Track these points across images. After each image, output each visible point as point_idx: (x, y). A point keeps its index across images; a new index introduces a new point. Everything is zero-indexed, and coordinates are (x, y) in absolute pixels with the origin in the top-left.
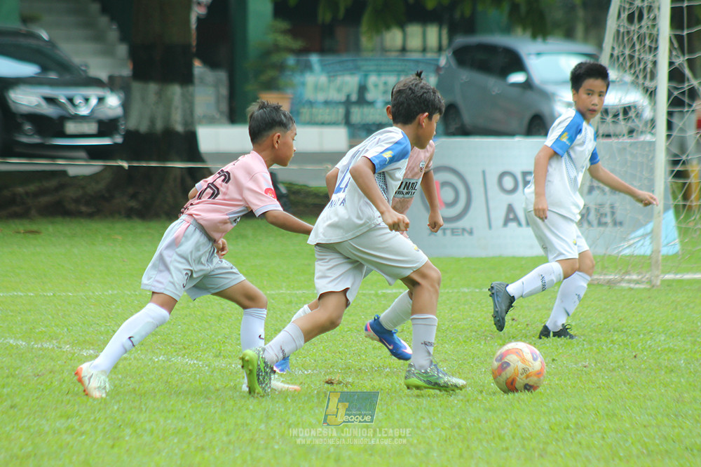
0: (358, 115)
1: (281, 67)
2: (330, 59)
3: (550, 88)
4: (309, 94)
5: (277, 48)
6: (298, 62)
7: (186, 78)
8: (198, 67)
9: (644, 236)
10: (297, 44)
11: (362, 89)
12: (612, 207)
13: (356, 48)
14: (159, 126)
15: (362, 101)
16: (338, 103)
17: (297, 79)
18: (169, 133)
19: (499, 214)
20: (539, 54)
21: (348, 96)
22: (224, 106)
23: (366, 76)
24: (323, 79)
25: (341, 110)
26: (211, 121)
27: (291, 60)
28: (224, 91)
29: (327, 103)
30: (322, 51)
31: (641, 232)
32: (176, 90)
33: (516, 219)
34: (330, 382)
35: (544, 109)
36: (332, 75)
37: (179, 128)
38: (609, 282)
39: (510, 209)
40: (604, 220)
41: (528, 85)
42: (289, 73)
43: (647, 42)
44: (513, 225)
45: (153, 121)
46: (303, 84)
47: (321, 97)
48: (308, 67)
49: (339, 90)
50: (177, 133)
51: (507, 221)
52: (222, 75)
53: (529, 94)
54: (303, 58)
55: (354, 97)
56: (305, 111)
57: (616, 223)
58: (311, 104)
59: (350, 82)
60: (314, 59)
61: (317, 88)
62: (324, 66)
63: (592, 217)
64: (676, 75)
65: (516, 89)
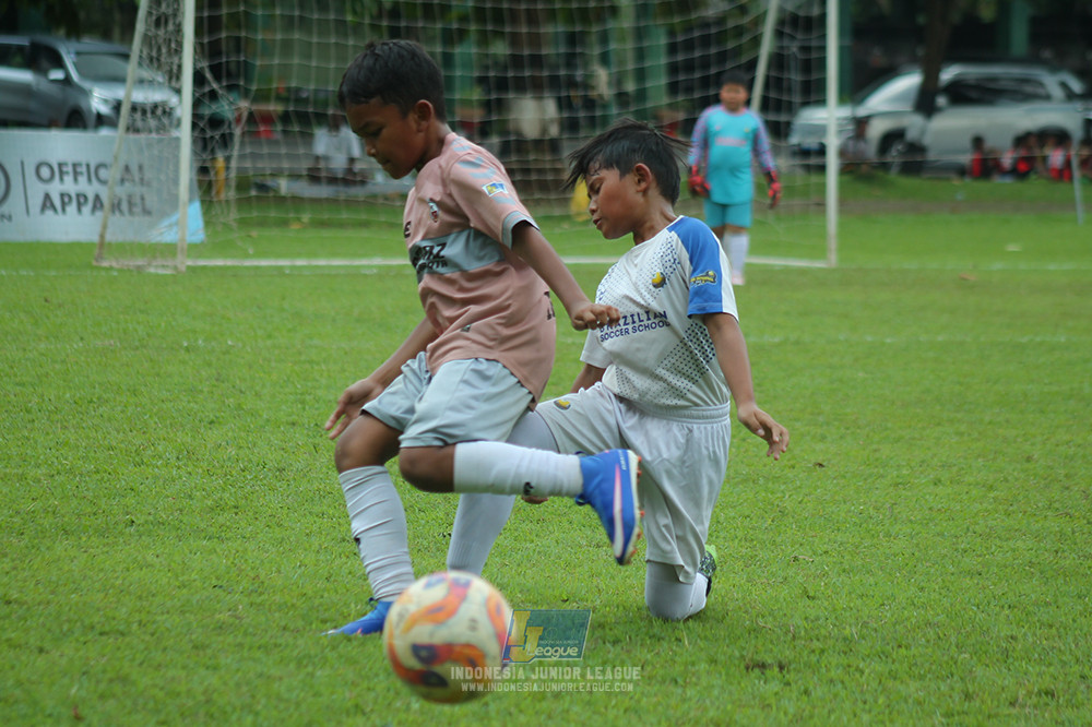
12: (142, 198)
19: (36, 202)
31: (166, 222)
33: (53, 207)
35: (83, 105)
38: (139, 268)
39: (47, 196)
40: (134, 209)
41: (66, 82)
44: (49, 213)
51: (44, 207)
53: (68, 88)
57: (146, 212)
63: (124, 206)
64: (199, 79)
65: (56, 85)
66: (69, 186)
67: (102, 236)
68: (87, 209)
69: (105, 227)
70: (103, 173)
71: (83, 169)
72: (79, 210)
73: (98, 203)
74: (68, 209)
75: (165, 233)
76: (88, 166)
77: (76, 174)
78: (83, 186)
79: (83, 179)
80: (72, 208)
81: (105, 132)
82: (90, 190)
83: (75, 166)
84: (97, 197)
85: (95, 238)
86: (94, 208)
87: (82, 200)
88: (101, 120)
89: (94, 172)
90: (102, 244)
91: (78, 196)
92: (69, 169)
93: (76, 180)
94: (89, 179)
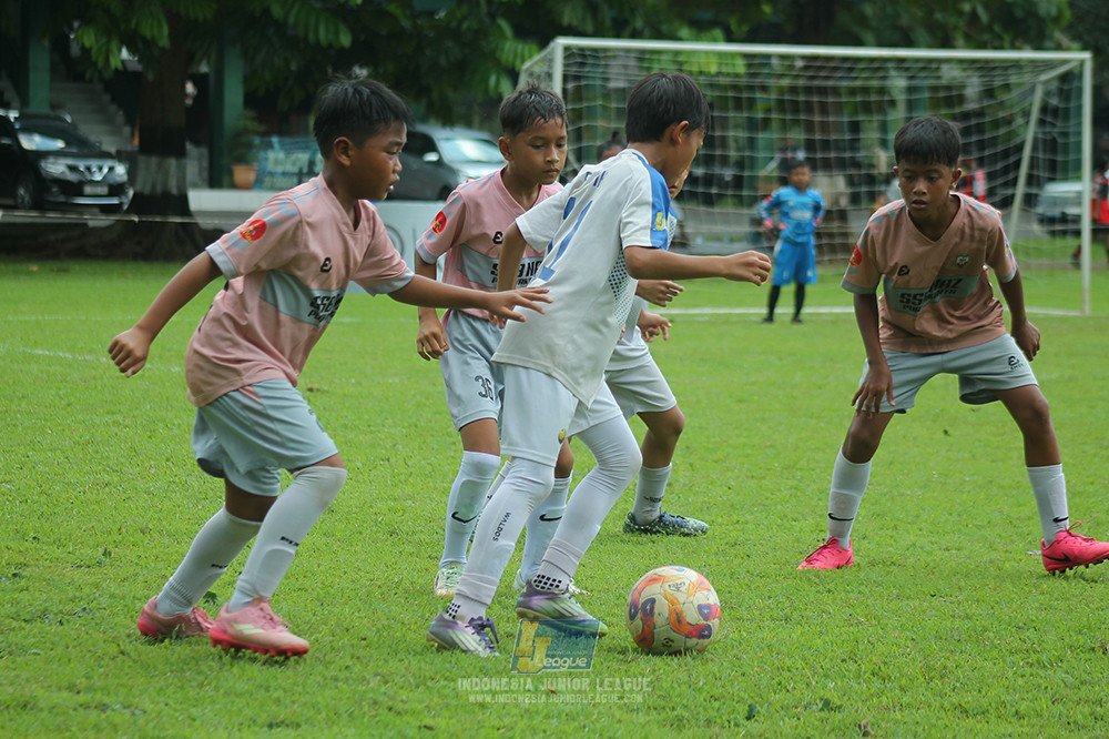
1: (250, 146)
2: (287, 140)
3: (455, 166)
4: (270, 166)
5: (245, 131)
6: (262, 142)
7: (181, 154)
8: (189, 147)
10: (262, 128)
11: (312, 164)
13: (306, 132)
14: (159, 189)
16: (293, 174)
17: (262, 155)
18: (166, 195)
20: (448, 139)
21: (301, 170)
22: (205, 174)
23: (313, 155)
24: (281, 155)
26: (196, 186)
27: (257, 141)
28: (205, 164)
29: (284, 174)
30: (281, 133)
32: (172, 163)
34: (311, 390)
36: (288, 153)
37: (174, 191)
41: (440, 163)
42: (255, 150)
45: (154, 185)
46: (266, 159)
47: (279, 169)
48: (270, 146)
49: (294, 164)
50: (172, 196)
52: (204, 151)
53: (440, 168)
54: (267, 139)
55: (305, 170)
56: (268, 180)
58: (272, 174)
59: (302, 158)
60: (275, 140)
61: (277, 162)
62: (282, 146)
65: (429, 167)
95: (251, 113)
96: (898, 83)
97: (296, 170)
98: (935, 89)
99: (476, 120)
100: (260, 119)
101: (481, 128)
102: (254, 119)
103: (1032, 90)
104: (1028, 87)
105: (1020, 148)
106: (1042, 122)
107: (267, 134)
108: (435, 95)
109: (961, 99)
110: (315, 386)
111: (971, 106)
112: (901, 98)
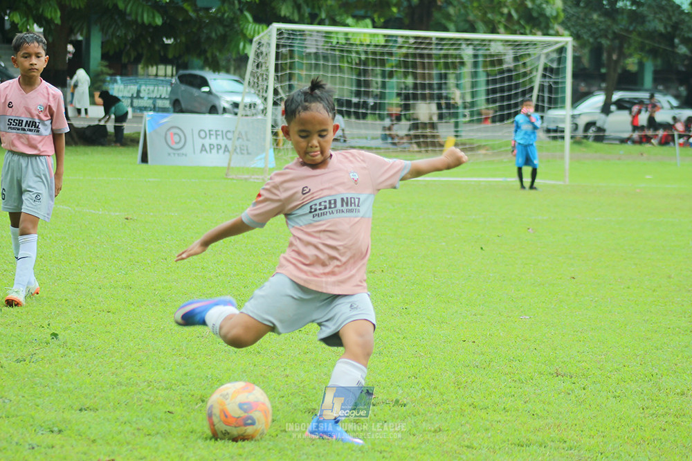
0: (136, 103)
1: (104, 81)
2: (125, 78)
3: (219, 94)
5: (102, 73)
6: (111, 79)
9: (261, 159)
10: (111, 72)
11: (139, 92)
12: (247, 147)
13: (136, 73)
15: (138, 97)
16: (128, 98)
17: (111, 85)
19: (198, 148)
20: (215, 79)
21: (132, 95)
23: (140, 86)
24: (122, 87)
25: (129, 101)
27: (108, 78)
30: (122, 75)
31: (259, 157)
33: (206, 150)
34: (127, 219)
35: (217, 103)
36: (126, 85)
38: (246, 179)
39: (203, 145)
40: (243, 152)
41: (210, 93)
42: (107, 84)
43: (265, 77)
44: (204, 153)
46: (113, 89)
48: (115, 81)
49: (129, 92)
51: (202, 150)
53: (210, 96)
54: (113, 77)
55: (135, 95)
57: (248, 153)
59: (133, 89)
60: (118, 78)
61: (119, 91)
62: (122, 81)
63: (238, 150)
64: (276, 92)
65: (205, 94)
66: (213, 141)
67: (229, 164)
68: (221, 151)
69: (230, 160)
70: (229, 135)
71: (220, 133)
72: (218, 152)
73: (226, 149)
74: (213, 151)
75: (258, 163)
76: (222, 131)
77: (217, 135)
78: (220, 141)
79: (220, 137)
80: (214, 151)
81: (227, 116)
82: (223, 143)
83: (216, 131)
84: (226, 146)
85: (226, 165)
86: (225, 151)
87: (219, 147)
88: (225, 110)
89: (225, 134)
90: (228, 168)
91: (217, 145)
92: (213, 133)
93: (216, 138)
94: (223, 138)
95: (106, 63)
96: (467, 52)
97: (130, 96)
98: (485, 56)
99: (232, 69)
100: (109, 66)
101: (234, 74)
102: (106, 66)
103: (539, 58)
104: (537, 56)
105: (531, 89)
106: (544, 76)
107: (114, 75)
108: (209, 55)
109: (500, 62)
110: (129, 217)
111: (505, 66)
112: (468, 60)
